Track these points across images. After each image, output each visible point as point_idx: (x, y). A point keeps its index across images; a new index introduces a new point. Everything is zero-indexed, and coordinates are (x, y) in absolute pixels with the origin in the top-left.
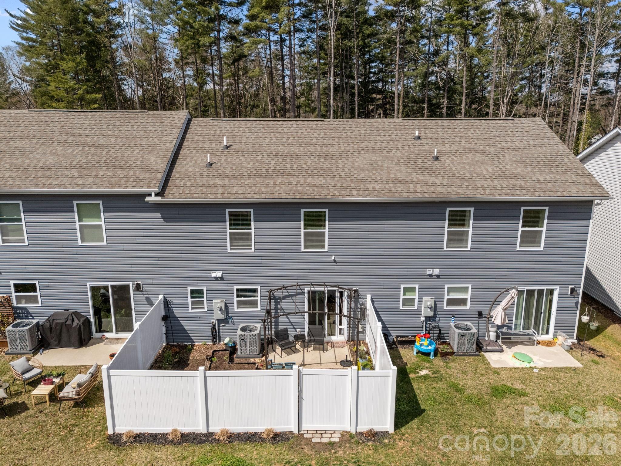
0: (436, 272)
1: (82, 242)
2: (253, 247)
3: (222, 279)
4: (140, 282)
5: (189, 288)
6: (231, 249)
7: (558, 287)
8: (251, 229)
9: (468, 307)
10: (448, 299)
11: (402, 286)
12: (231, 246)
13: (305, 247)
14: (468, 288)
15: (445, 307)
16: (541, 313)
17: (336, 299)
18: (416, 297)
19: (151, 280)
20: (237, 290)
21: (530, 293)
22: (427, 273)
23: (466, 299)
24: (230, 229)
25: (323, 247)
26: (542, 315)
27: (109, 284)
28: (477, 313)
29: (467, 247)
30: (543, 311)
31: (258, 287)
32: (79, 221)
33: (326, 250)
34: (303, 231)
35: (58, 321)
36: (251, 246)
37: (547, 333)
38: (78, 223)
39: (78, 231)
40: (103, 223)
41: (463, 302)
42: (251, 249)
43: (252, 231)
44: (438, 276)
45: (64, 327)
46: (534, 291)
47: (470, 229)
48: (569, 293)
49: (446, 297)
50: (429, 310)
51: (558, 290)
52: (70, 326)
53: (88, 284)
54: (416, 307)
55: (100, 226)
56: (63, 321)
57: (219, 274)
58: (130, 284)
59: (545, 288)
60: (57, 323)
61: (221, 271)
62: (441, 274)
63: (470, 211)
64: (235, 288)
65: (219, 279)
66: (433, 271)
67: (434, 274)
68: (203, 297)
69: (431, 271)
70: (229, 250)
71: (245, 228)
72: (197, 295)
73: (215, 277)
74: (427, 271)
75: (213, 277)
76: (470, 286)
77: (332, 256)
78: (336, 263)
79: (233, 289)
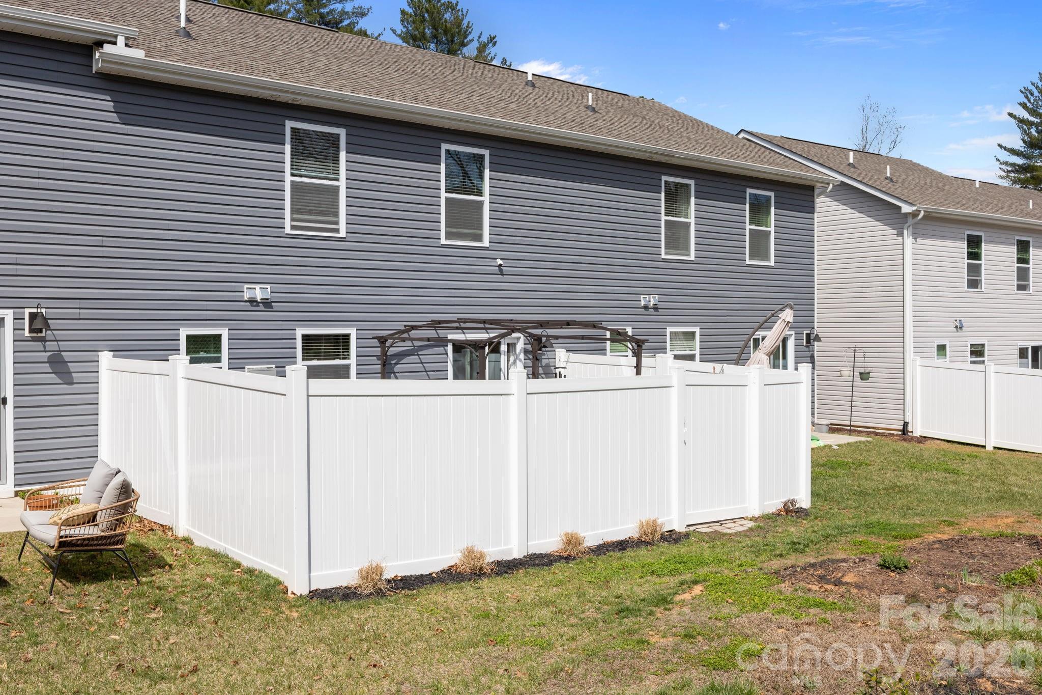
0: (654, 300)
2: (343, 227)
3: (267, 304)
4: (42, 311)
5: (184, 332)
6: (293, 227)
7: (793, 333)
8: (337, 180)
12: (292, 220)
13: (449, 235)
14: (695, 333)
22: (643, 303)
23: (694, 357)
24: (292, 175)
25: (479, 238)
29: (688, 255)
31: (352, 332)
33: (486, 243)
34: (444, 195)
36: (337, 223)
42: (337, 231)
43: (342, 184)
44: (655, 308)
47: (692, 220)
48: (805, 344)
51: (793, 337)
57: (259, 293)
58: (8, 315)
61: (268, 286)
62: (661, 305)
63: (688, 186)
64: (300, 332)
65: (261, 307)
66: (649, 298)
67: (651, 306)
68: (218, 360)
69: (647, 299)
70: (288, 230)
71: (325, 175)
72: (203, 355)
73: (252, 301)
74: (642, 299)
75: (246, 301)
76: (697, 330)
77: (496, 259)
78: (502, 275)
79: (295, 334)
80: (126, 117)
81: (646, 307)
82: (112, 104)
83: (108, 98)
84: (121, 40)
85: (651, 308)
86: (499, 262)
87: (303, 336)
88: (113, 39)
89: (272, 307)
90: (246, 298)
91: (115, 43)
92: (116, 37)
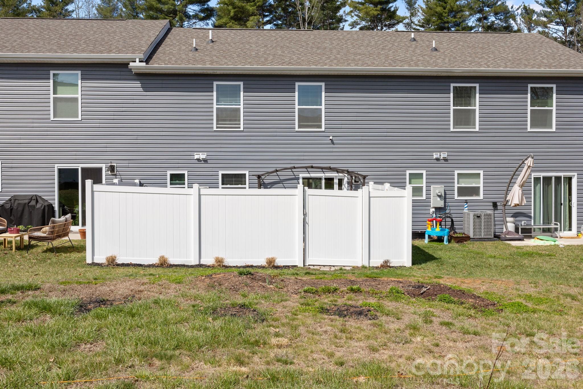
0: (444, 155)
1: (54, 117)
2: (242, 126)
3: (205, 161)
4: (115, 164)
5: (169, 173)
6: (217, 128)
7: (576, 174)
8: (240, 105)
9: (481, 197)
10: (459, 188)
11: (408, 172)
12: (217, 124)
13: (300, 126)
14: (479, 174)
15: (456, 197)
16: (561, 204)
17: (335, 185)
18: (424, 185)
19: (127, 162)
20: (223, 175)
21: (547, 180)
22: (435, 157)
23: (478, 188)
24: (217, 105)
25: (320, 127)
26: (562, 206)
27: (80, 166)
28: (491, 204)
29: (475, 128)
30: (562, 202)
31: (247, 173)
32: (54, 94)
33: (323, 129)
34: (297, 107)
35: (20, 202)
36: (240, 124)
37: (570, 230)
38: (52, 96)
39: (52, 104)
40: (79, 96)
41: (475, 191)
42: (239, 128)
43: (242, 107)
44: (445, 160)
45: (27, 209)
46: (550, 178)
47: (477, 108)
49: (456, 185)
50: (439, 199)
51: (576, 177)
52: (34, 207)
53: (56, 165)
54: (424, 197)
55: (76, 99)
56: (27, 201)
57: (202, 156)
58: (104, 166)
59: (562, 174)
60: (19, 204)
61: (206, 153)
62: (449, 158)
63: (475, 87)
64: (221, 173)
65: (203, 162)
66: (440, 154)
67: (442, 158)
68: (184, 184)
69: (439, 155)
70: (215, 129)
71: (233, 103)
72: (177, 182)
73: (198, 160)
74: (434, 155)
75: (195, 160)
76: (481, 172)
77: (330, 136)
78: (334, 144)
79: (218, 174)
80: (146, 89)
81: (437, 159)
82: (140, 84)
83: (139, 82)
84: (137, 60)
85: (442, 160)
86: (331, 138)
87: (222, 174)
88: (134, 60)
89: (207, 162)
90: (195, 158)
91: (135, 62)
92: (136, 59)
